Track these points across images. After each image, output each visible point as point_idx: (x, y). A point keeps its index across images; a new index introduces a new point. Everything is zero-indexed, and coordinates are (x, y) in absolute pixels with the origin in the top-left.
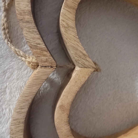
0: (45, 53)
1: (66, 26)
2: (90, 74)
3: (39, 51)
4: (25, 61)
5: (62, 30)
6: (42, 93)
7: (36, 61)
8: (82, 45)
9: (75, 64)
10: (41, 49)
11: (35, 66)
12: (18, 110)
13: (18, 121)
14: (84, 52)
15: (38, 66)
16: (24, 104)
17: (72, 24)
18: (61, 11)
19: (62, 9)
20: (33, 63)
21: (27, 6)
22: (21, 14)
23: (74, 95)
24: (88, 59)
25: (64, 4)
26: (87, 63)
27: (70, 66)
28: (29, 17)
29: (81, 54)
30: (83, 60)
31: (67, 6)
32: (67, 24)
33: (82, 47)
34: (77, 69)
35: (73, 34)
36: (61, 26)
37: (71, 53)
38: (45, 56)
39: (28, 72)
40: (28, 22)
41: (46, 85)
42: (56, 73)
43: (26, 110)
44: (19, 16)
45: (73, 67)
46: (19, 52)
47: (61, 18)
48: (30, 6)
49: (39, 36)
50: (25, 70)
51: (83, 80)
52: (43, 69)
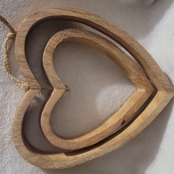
0: (34, 80)
1: (47, 63)
2: (63, 93)
3: (30, 79)
4: (20, 86)
5: (45, 66)
6: (31, 107)
7: (28, 86)
8: (57, 75)
9: (54, 87)
10: (32, 78)
11: (28, 88)
12: (18, 117)
13: (18, 123)
14: (59, 79)
15: (30, 88)
16: (21, 112)
17: (51, 62)
18: (44, 55)
19: (44, 53)
20: (27, 87)
21: (22, 52)
22: (18, 57)
23: (53, 106)
24: (61, 83)
25: (45, 50)
26: (60, 86)
27: (50, 88)
28: (24, 59)
29: (57, 81)
30: (58, 84)
31: (47, 51)
32: (48, 62)
33: (57, 76)
34: (55, 90)
35: (51, 68)
36: (44, 64)
37: (51, 80)
38: (34, 82)
39: (22, 93)
40: (23, 62)
41: (35, 101)
42: (41, 94)
43: (23, 116)
44: (17, 58)
45: (52, 89)
46: (16, 80)
47: (43, 59)
48: (24, 52)
49: (30, 70)
50: (20, 92)
51: (59, 97)
52: (33, 91)
